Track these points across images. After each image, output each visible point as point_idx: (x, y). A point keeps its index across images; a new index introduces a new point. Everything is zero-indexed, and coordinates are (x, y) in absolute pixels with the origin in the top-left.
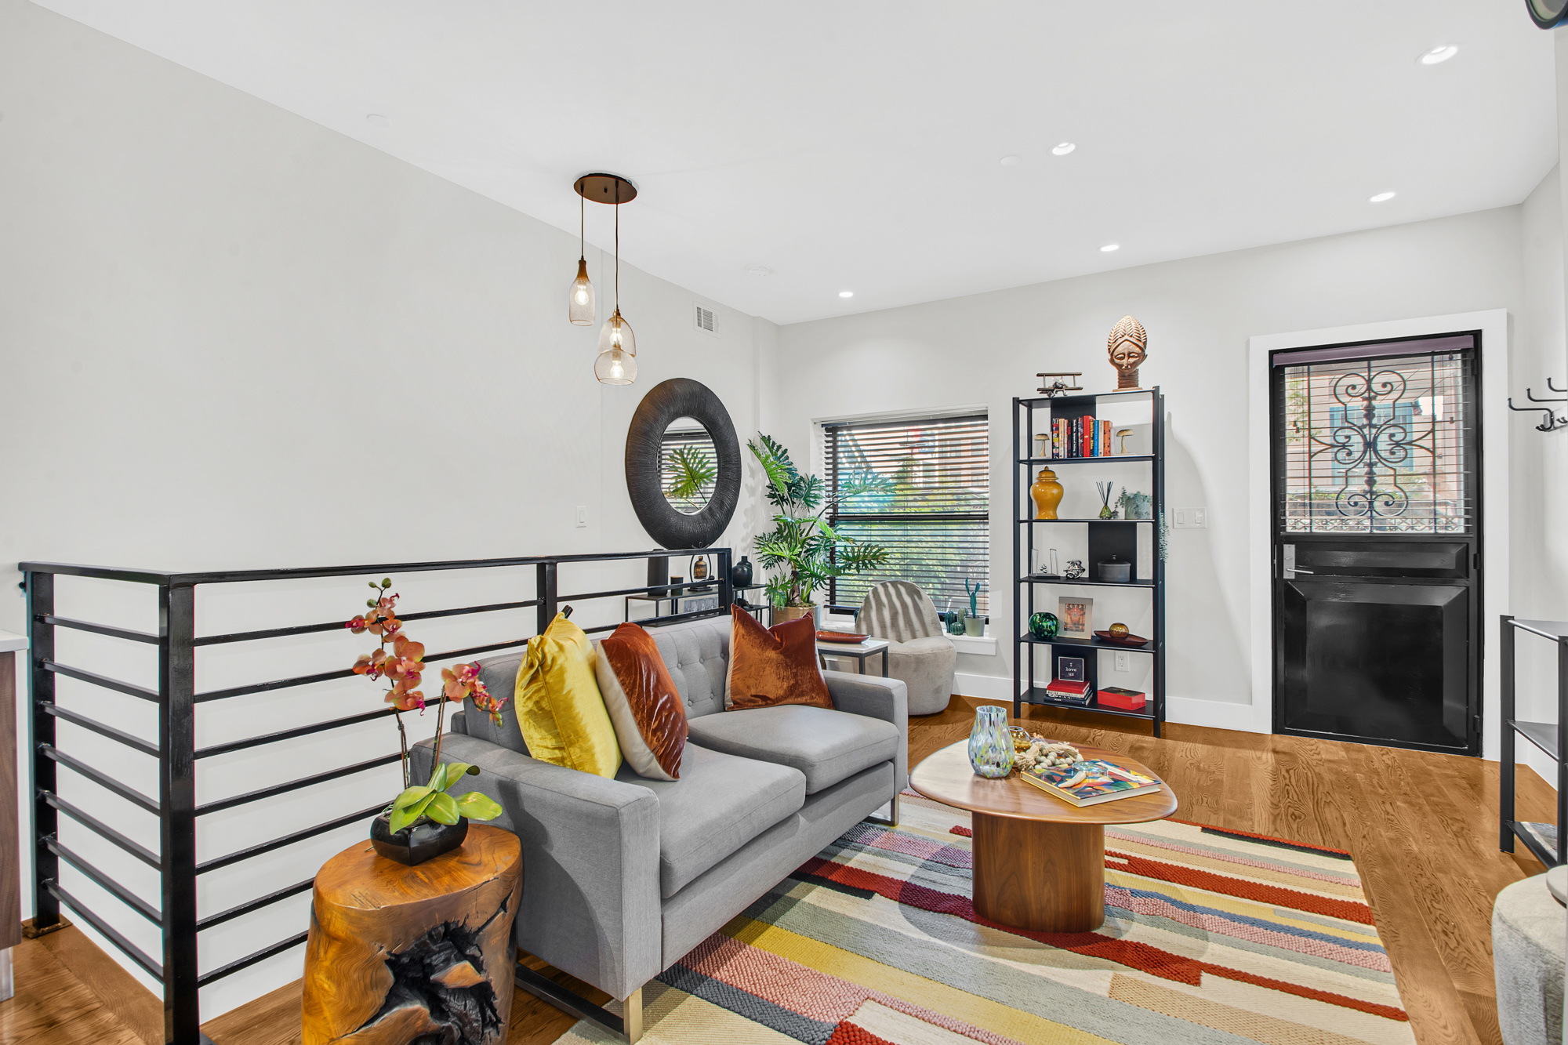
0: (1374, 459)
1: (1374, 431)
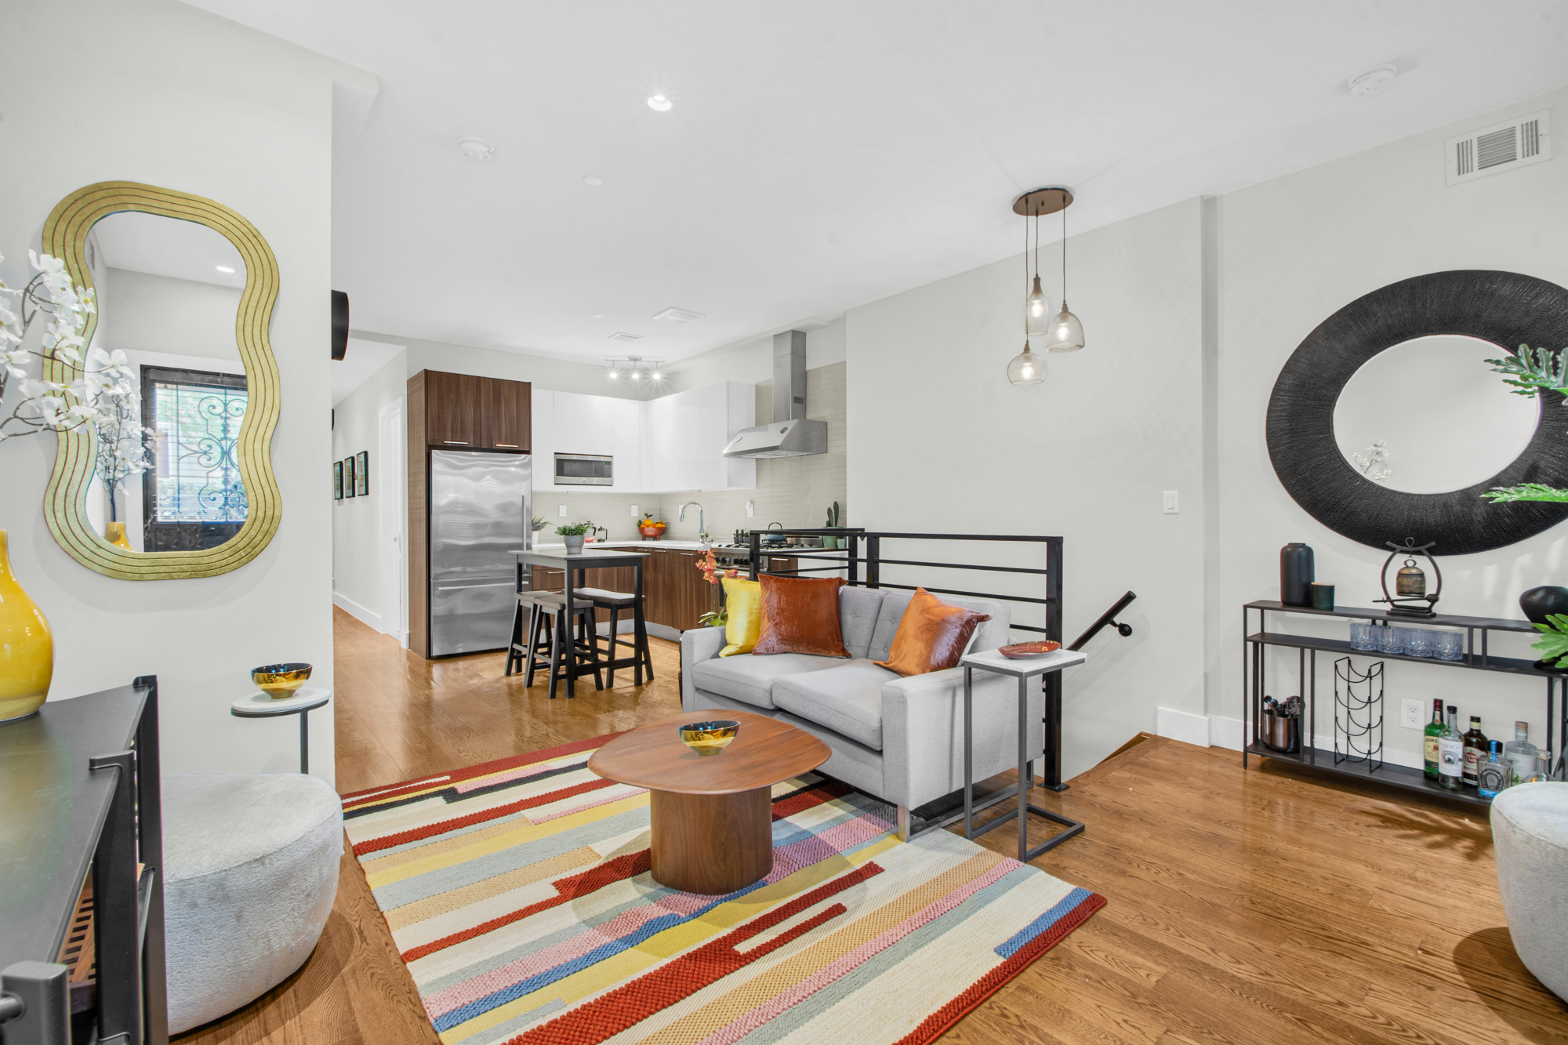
0: (229, 466)
1: (229, 443)
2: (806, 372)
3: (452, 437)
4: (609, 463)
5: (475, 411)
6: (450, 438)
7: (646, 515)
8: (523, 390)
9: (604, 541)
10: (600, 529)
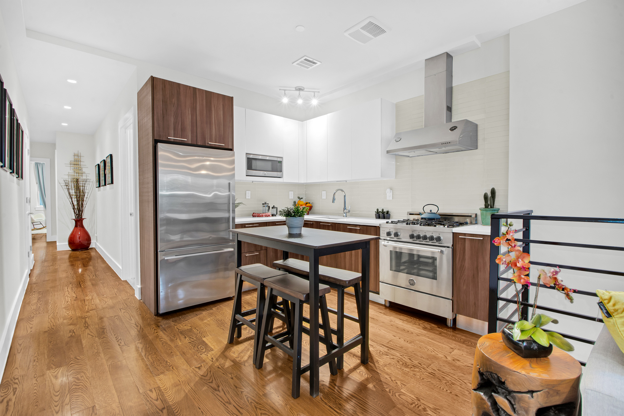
2: (452, 87)
3: (174, 134)
4: (280, 162)
5: (192, 115)
6: (173, 135)
7: (299, 198)
8: (228, 101)
9: (275, 216)
10: (273, 207)
